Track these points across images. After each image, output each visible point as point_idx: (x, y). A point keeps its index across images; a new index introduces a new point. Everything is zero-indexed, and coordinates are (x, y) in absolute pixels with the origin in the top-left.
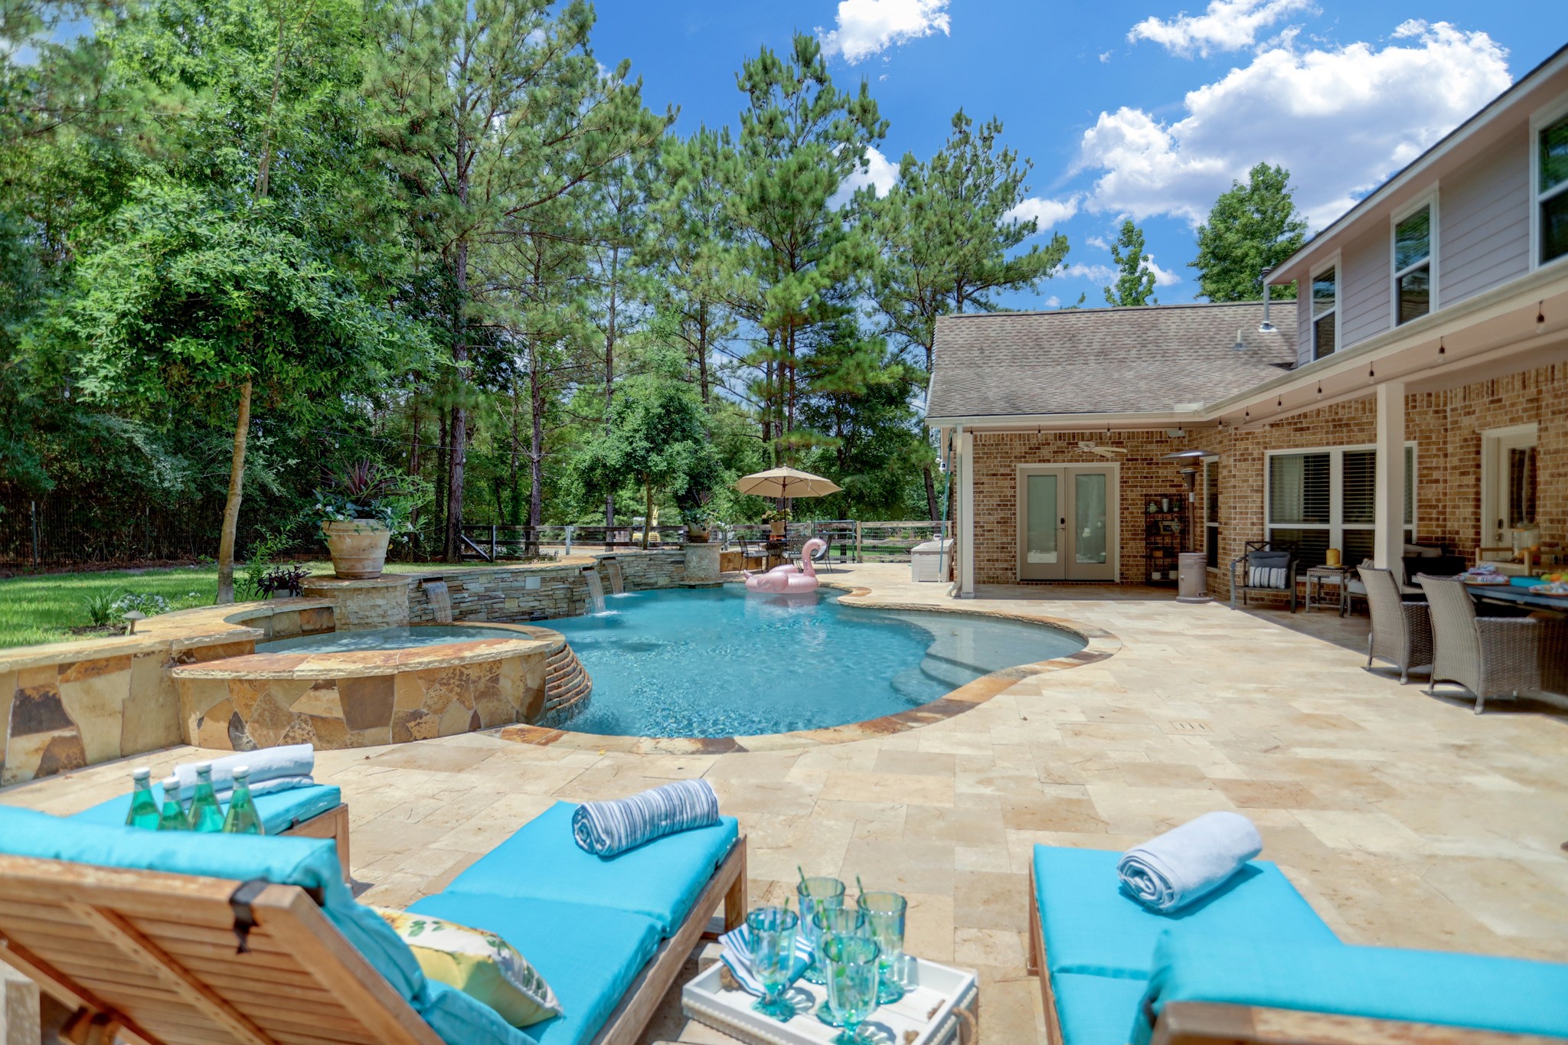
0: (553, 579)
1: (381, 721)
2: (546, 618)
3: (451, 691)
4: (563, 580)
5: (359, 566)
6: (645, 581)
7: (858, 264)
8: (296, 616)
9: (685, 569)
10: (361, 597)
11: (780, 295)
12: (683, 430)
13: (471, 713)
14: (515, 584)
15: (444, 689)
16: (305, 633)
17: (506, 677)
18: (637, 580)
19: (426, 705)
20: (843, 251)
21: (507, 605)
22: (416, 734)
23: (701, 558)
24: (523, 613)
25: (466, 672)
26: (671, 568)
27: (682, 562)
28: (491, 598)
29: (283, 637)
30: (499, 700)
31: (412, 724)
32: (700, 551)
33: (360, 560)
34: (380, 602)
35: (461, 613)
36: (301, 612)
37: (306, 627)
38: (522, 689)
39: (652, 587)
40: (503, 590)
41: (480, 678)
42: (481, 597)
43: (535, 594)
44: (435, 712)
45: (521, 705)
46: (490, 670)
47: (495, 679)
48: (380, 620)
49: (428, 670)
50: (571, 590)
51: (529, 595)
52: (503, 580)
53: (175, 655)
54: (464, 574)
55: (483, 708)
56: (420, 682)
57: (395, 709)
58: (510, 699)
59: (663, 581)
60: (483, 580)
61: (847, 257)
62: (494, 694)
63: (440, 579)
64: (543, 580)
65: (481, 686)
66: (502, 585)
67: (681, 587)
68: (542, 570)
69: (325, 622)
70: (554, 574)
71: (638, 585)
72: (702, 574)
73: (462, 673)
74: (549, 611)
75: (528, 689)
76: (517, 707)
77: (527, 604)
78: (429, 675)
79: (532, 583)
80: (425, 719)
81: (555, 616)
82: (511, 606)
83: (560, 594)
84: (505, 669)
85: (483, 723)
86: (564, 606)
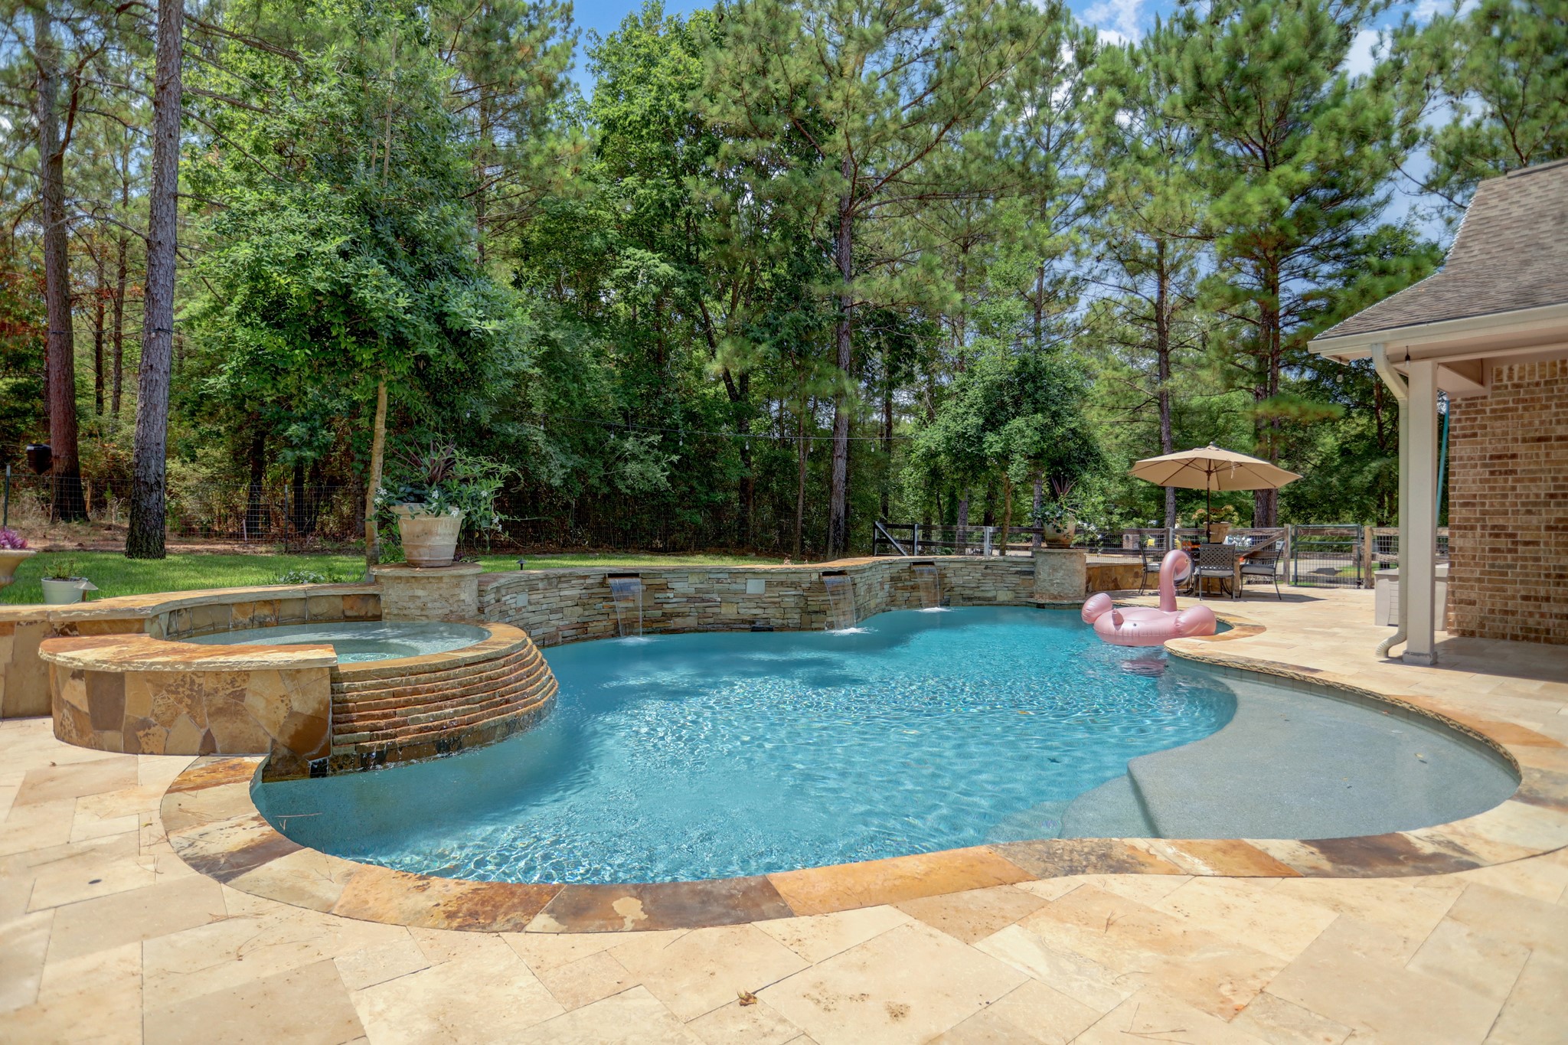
0: (782, 584)
1: (114, 724)
2: (771, 630)
3: (180, 702)
4: (795, 585)
5: (415, 553)
6: (978, 594)
7: (1362, 137)
8: (338, 601)
9: (1035, 581)
10: (401, 586)
11: (1226, 211)
12: (1036, 402)
13: (203, 731)
14: (734, 587)
15: (172, 697)
16: (348, 619)
17: (255, 694)
18: (968, 592)
19: (153, 714)
20: (1333, 126)
21: (723, 610)
22: (144, 746)
23: (1055, 570)
24: (743, 621)
25: (198, 681)
26: (1015, 579)
27: (1031, 573)
28: (703, 601)
29: (321, 621)
30: (246, 722)
31: (141, 733)
32: (1055, 560)
33: (416, 547)
34: (420, 593)
35: (664, 614)
36: (344, 597)
37: (349, 613)
38: (283, 712)
39: (991, 602)
40: (720, 593)
41: (216, 691)
42: (690, 599)
43: (757, 600)
44: (163, 724)
45: (281, 732)
46: (233, 682)
47: (240, 695)
48: (418, 612)
49: (155, 673)
50: (806, 599)
51: (750, 600)
52: (719, 581)
53: (58, 627)
54: (673, 571)
55: (222, 730)
56: (148, 685)
57: (126, 712)
58: (263, 722)
59: (1003, 596)
60: (693, 579)
61: (1341, 131)
62: (237, 713)
63: (636, 575)
64: (769, 584)
65: (219, 700)
66: (717, 586)
67: (1028, 604)
68: (766, 572)
69: (370, 609)
70: (783, 578)
71: (970, 599)
72: (1054, 590)
73: (193, 682)
74: (774, 622)
75: (292, 714)
76: (274, 734)
77: (749, 611)
78: (156, 679)
79: (754, 587)
80: (153, 730)
81: (782, 628)
82: (729, 612)
83: (790, 602)
84: (254, 684)
85: (218, 746)
86: (795, 617)
